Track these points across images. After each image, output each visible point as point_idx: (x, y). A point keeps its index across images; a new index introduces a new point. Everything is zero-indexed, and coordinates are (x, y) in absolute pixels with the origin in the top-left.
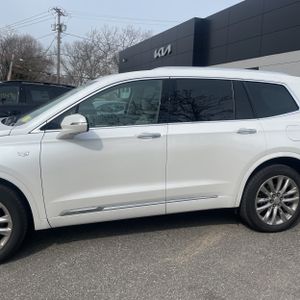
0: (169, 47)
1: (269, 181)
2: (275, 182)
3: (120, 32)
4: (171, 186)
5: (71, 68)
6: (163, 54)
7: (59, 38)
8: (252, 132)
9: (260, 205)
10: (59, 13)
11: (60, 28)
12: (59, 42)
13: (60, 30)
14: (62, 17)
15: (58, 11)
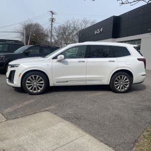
0: (102, 29)
1: (119, 77)
2: (121, 77)
3: (80, 21)
4: (88, 76)
5: (56, 38)
6: (99, 32)
7: (52, 25)
8: (114, 61)
9: (116, 84)
10: (52, 13)
11: (52, 20)
12: (52, 27)
13: (52, 21)
14: (53, 15)
15: (52, 12)
